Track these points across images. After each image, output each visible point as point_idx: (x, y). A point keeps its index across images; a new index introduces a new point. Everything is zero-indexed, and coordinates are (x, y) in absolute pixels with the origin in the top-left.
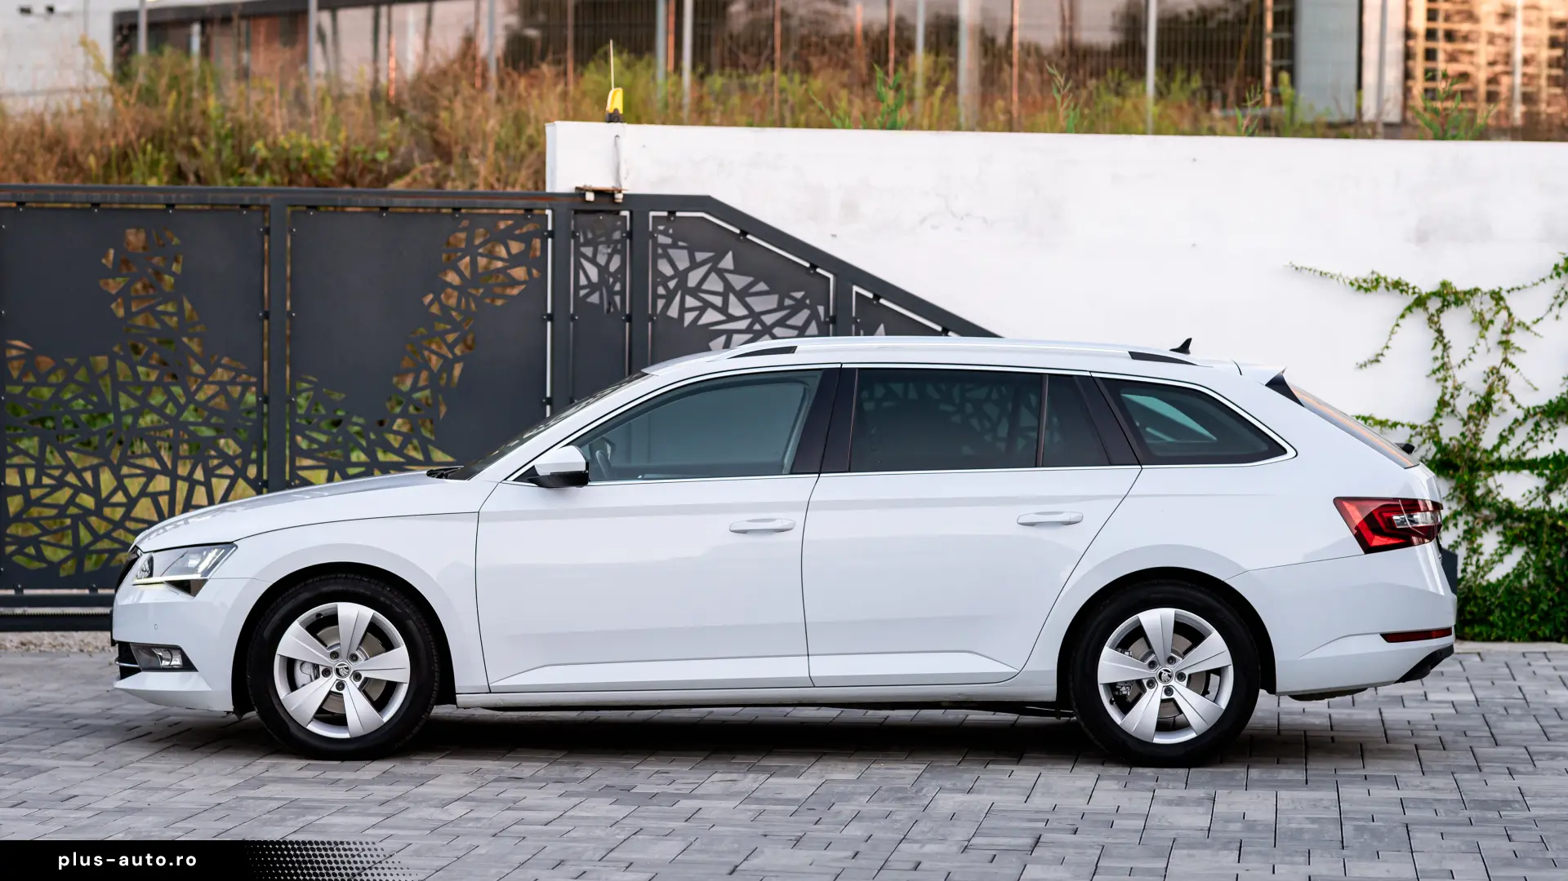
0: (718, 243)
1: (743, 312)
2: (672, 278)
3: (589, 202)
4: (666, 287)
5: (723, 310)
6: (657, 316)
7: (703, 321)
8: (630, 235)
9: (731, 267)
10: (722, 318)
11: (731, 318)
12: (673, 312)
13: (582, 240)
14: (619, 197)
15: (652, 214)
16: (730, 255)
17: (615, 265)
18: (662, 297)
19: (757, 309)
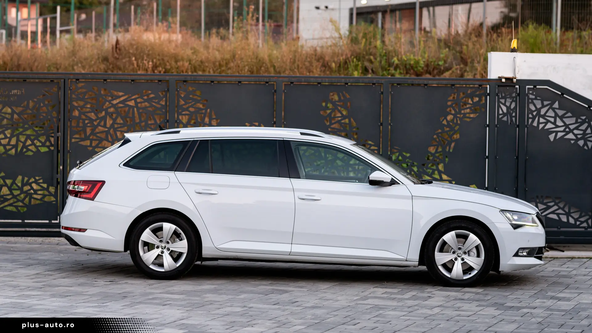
0: (553, 98)
1: (562, 124)
2: (535, 111)
3: (503, 82)
4: (532, 115)
5: (554, 124)
6: (528, 125)
7: (547, 127)
8: (519, 95)
9: (557, 107)
10: (554, 126)
11: (558, 127)
12: (535, 124)
13: (500, 97)
14: (515, 80)
15: (527, 87)
16: (557, 103)
17: (513, 106)
18: (531, 118)
19: (567, 123)
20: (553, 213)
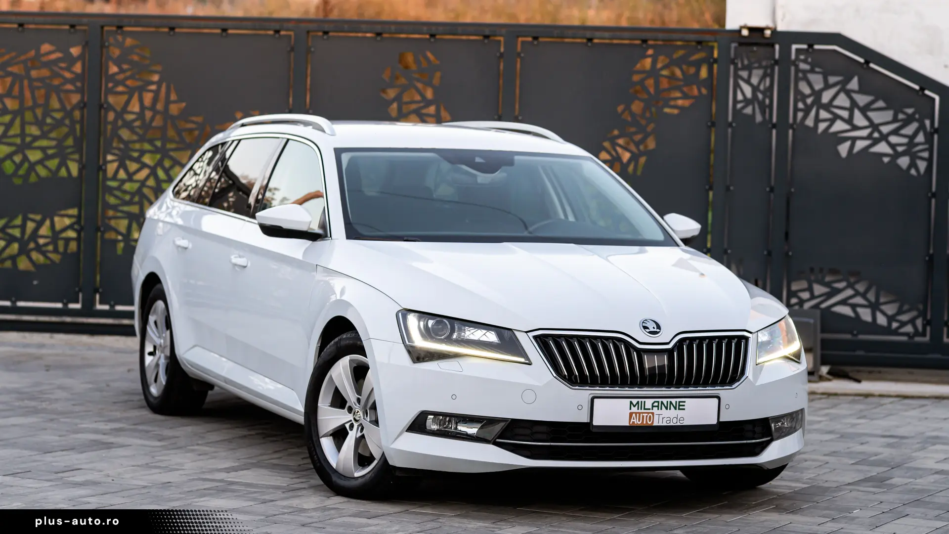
0: (847, 69)
1: (866, 123)
2: (809, 96)
3: (745, 37)
4: (805, 103)
5: (849, 121)
6: (797, 125)
7: (834, 129)
8: (777, 62)
9: (856, 88)
10: (847, 127)
11: (855, 128)
12: (810, 122)
13: (740, 65)
14: (769, 32)
15: (795, 46)
16: (855, 80)
17: (765, 85)
18: (801, 110)
19: (877, 121)
20: (843, 302)
